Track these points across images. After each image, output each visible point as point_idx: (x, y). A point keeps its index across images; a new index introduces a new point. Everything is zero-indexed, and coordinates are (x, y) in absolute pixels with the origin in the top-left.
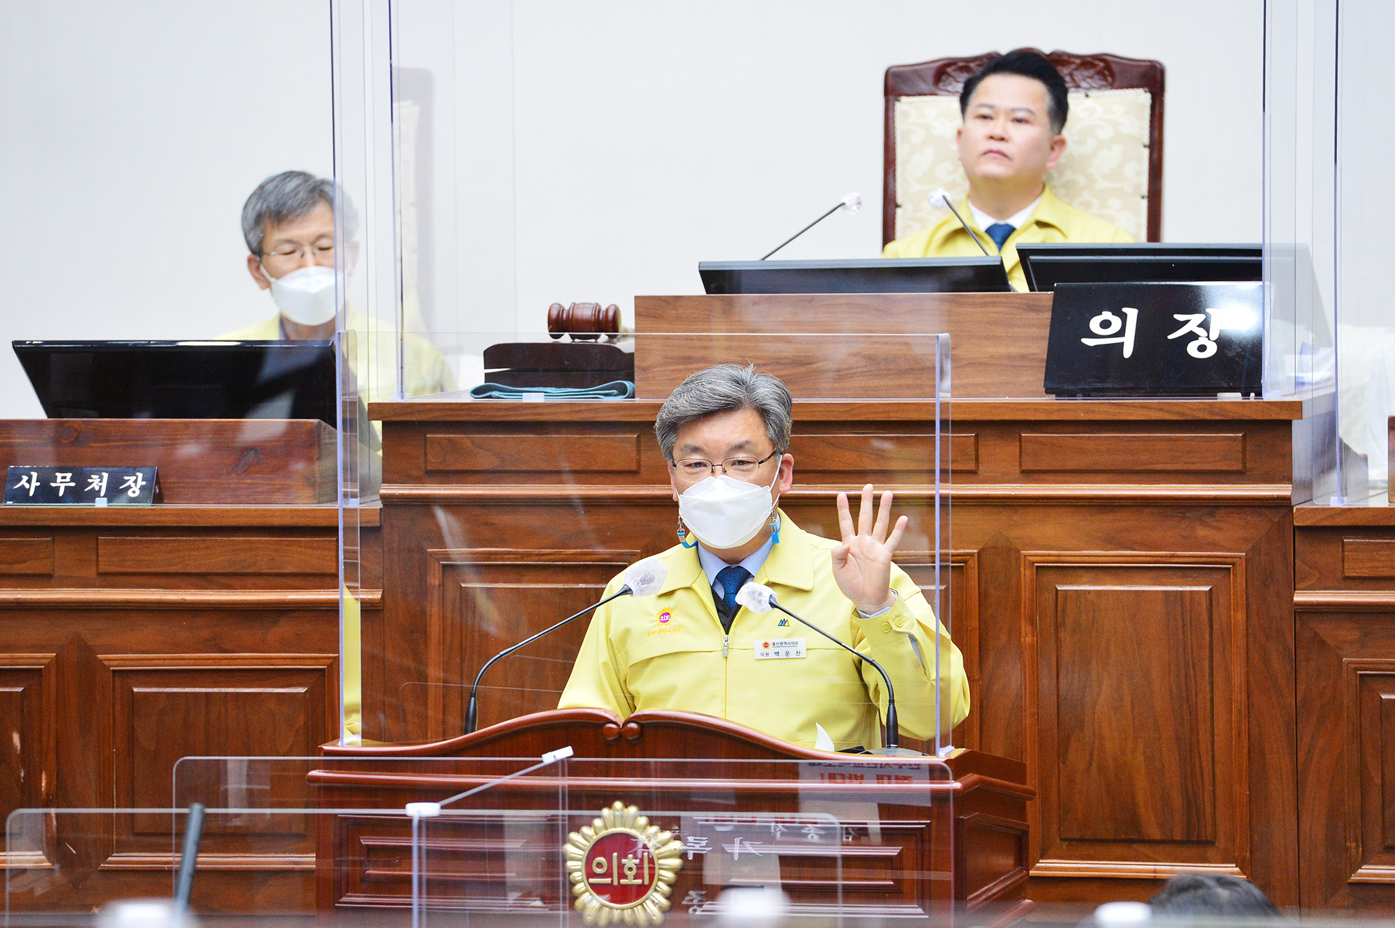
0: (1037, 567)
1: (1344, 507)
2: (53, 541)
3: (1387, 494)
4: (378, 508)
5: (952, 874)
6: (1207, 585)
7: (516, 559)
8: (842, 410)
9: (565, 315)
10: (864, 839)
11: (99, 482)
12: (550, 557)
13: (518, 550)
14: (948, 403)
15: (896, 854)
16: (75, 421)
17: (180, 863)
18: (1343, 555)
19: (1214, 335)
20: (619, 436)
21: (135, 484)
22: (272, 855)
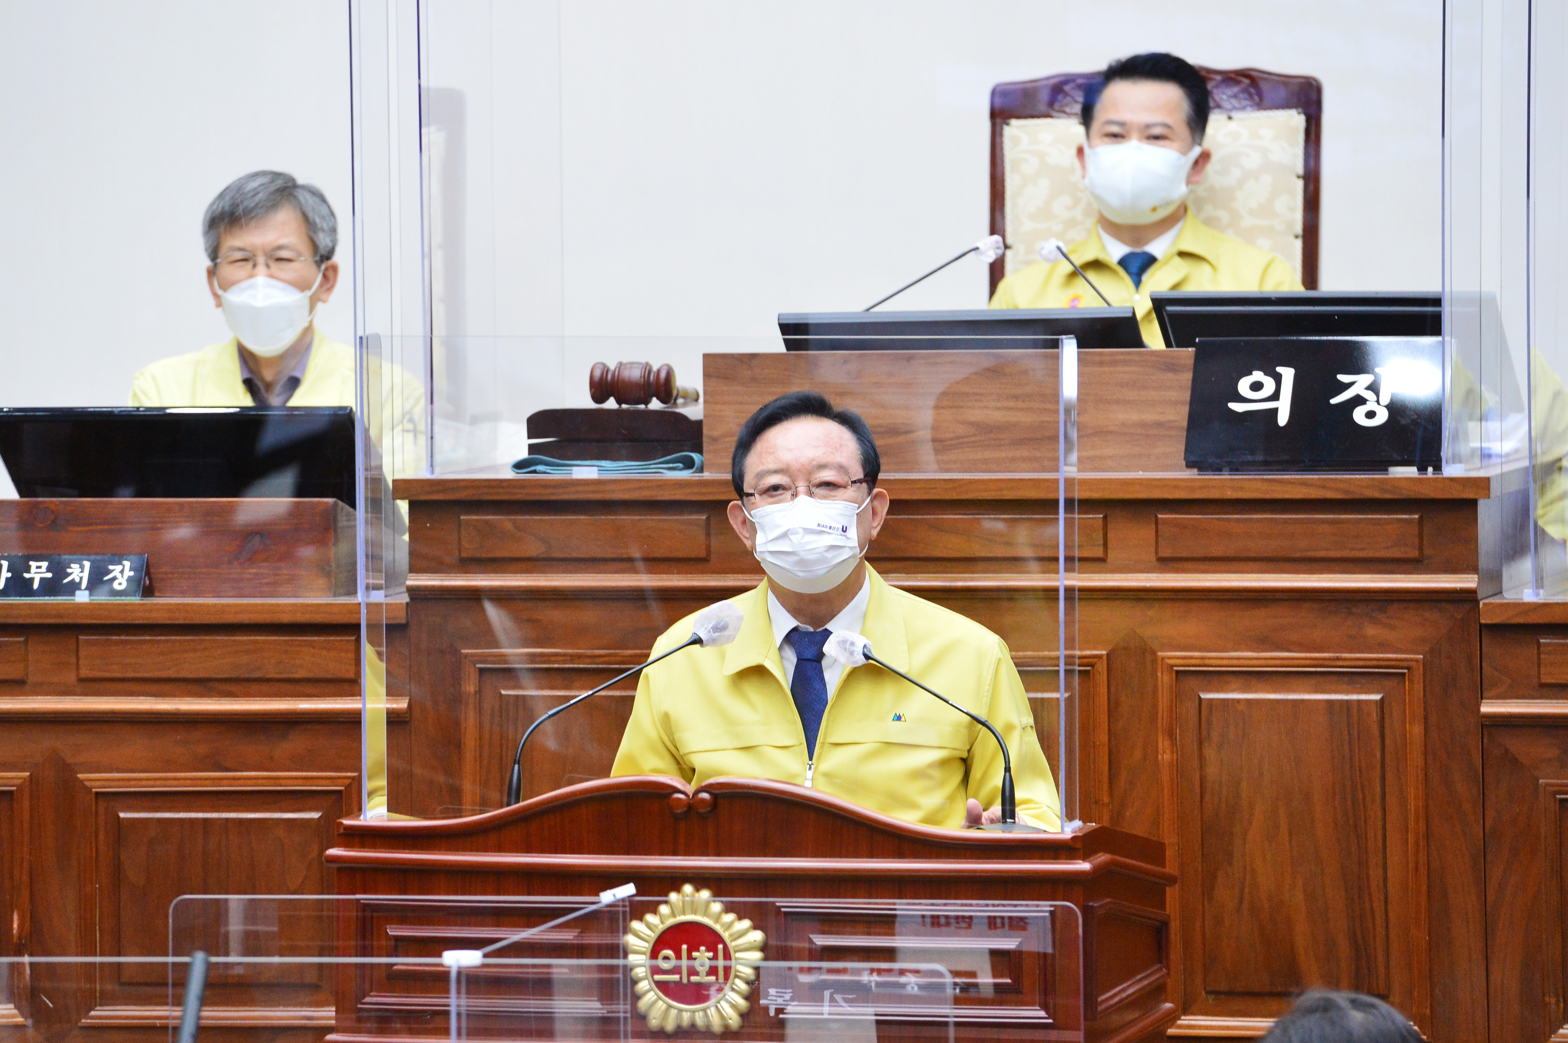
0: (1177, 672)
1: (1540, 602)
2: (26, 642)
4: (404, 602)
6: (1378, 692)
7: (564, 662)
8: (946, 487)
9: (609, 377)
11: (79, 573)
12: (604, 659)
13: (566, 652)
14: (1074, 480)
15: (1014, 947)
16: (52, 502)
18: (1539, 658)
19: (1385, 400)
20: (686, 517)
21: (121, 575)
22: (283, 1009)
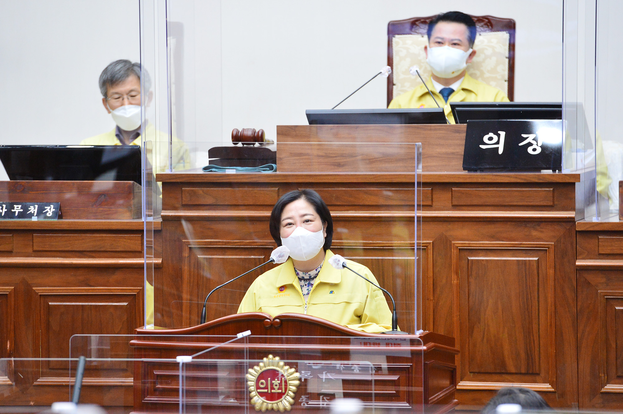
0: (459, 249)
1: (599, 222)
2: (13, 236)
3: (618, 216)
4: (160, 221)
5: (423, 388)
6: (536, 257)
7: (223, 245)
8: (371, 177)
9: (239, 134)
10: (380, 372)
11: (33, 209)
12: (238, 244)
13: (223, 241)
14: (420, 175)
15: (397, 379)
16: (22, 182)
17: (75, 382)
18: (598, 244)
19: (540, 144)
20: (269, 189)
21: (50, 210)
22: (112, 378)
